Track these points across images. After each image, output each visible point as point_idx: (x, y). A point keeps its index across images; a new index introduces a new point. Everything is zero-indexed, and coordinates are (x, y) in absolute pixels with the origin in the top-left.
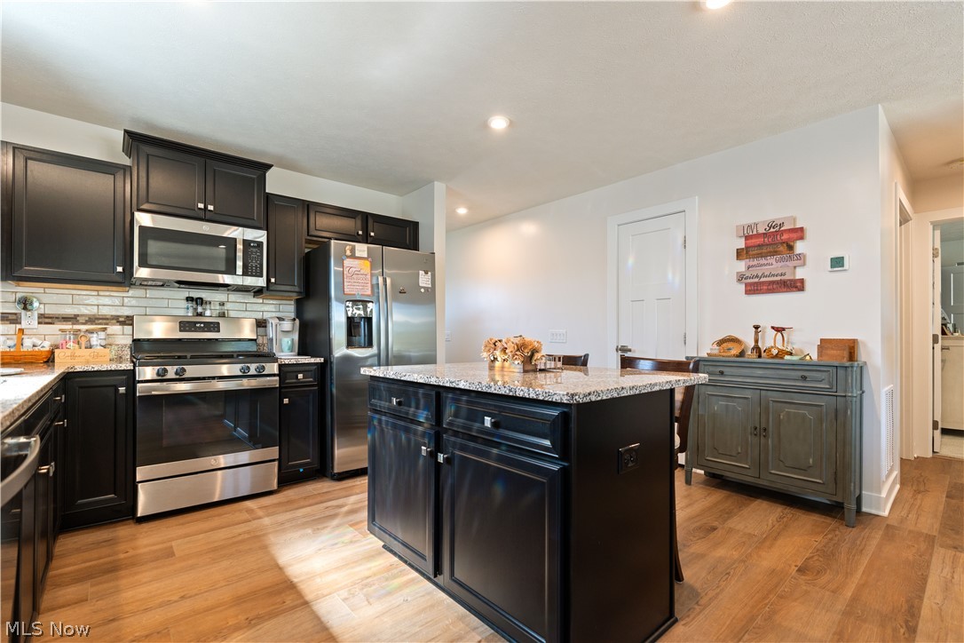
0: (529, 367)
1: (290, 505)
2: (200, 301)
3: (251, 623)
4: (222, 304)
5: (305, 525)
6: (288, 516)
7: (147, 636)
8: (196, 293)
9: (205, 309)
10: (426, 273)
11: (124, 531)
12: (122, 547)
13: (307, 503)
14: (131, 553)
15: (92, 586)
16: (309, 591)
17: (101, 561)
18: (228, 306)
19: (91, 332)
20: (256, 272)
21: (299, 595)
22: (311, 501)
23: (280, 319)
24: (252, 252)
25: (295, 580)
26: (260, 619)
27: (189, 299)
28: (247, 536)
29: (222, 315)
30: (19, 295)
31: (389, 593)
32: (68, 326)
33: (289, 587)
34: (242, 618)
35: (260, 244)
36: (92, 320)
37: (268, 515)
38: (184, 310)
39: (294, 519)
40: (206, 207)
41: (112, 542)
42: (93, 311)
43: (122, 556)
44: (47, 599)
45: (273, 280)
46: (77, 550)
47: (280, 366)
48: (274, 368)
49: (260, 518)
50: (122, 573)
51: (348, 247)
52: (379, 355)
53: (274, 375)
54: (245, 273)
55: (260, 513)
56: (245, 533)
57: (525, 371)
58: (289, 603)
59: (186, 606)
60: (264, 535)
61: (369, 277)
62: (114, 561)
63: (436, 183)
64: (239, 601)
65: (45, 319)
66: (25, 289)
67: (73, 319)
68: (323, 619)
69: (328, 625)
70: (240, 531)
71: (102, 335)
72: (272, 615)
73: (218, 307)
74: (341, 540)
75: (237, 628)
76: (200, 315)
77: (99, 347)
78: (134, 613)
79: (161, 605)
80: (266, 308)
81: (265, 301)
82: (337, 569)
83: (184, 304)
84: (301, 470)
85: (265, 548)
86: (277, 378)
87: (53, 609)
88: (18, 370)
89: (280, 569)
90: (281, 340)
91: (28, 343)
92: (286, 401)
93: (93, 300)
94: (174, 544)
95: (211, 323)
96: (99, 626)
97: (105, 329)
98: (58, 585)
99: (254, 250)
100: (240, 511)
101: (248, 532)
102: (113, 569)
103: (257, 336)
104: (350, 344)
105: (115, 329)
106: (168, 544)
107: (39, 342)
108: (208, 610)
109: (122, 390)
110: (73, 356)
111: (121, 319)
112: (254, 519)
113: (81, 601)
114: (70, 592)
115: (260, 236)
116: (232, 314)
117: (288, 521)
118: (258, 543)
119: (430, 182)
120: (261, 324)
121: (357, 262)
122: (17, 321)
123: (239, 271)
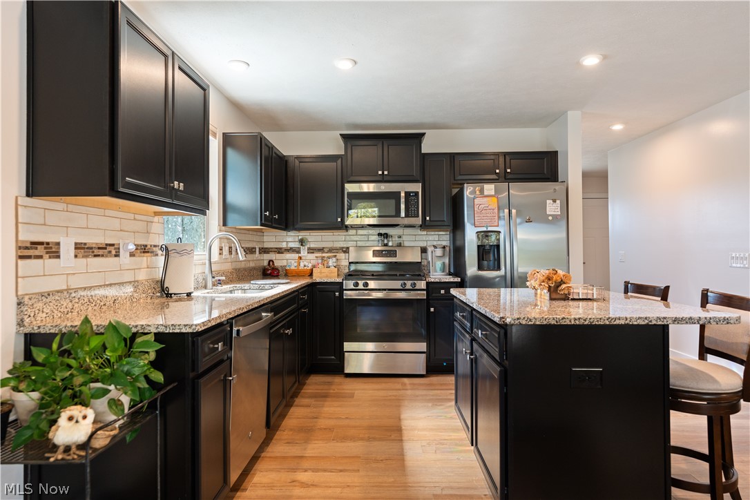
0: (554, 296)
1: (431, 387)
2: (386, 236)
3: (369, 439)
4: (400, 237)
5: (430, 400)
6: (424, 392)
7: (325, 429)
8: (383, 231)
9: (388, 241)
10: (554, 201)
11: (338, 379)
12: (333, 387)
13: (440, 388)
14: (336, 391)
15: (315, 401)
16: (406, 435)
17: (323, 391)
18: (404, 238)
19: (329, 258)
20: (414, 214)
21: (401, 435)
22: (445, 387)
23: (435, 247)
24: (411, 200)
25: (403, 428)
26: (374, 439)
27: (380, 235)
28: (393, 398)
29: (400, 245)
30: (300, 237)
31: (452, 452)
32: (319, 255)
33: (399, 430)
34: (366, 436)
35: (417, 193)
36: (331, 250)
37: (411, 389)
38: (376, 243)
39: (426, 395)
40: (383, 173)
41: (330, 383)
42: (331, 245)
43: (332, 391)
44: (298, 401)
45: (428, 218)
46: (315, 383)
47: (428, 284)
48: (422, 285)
49: (407, 390)
50: (328, 399)
51: (477, 188)
52: (505, 276)
53: (423, 290)
54: (407, 216)
55: (409, 387)
56: (393, 396)
57: (551, 299)
58: (393, 437)
59: (346, 422)
60: (403, 400)
61: (496, 211)
62: (327, 393)
63: (569, 113)
64: (370, 428)
65: (311, 251)
66: (302, 234)
67: (321, 250)
68: (405, 451)
69: (405, 454)
70: (390, 394)
71: (334, 259)
72: (380, 440)
73: (397, 239)
74: (446, 415)
75: (362, 439)
76: (386, 245)
77: (333, 267)
78: (324, 418)
79: (336, 418)
80: (431, 238)
81: (428, 233)
82: (431, 430)
83: (376, 238)
84: (445, 364)
85: (399, 406)
86: (425, 292)
87: (297, 406)
88: (287, 281)
89: (400, 419)
90: (435, 264)
91: (302, 264)
92: (432, 310)
93: (331, 238)
94: (356, 392)
95: (392, 251)
96: (311, 418)
97: (335, 256)
98: (303, 397)
99: (413, 198)
100: (398, 383)
101: (395, 396)
102: (325, 396)
103: (422, 259)
104: (480, 268)
105: (342, 256)
106: (353, 391)
107: (307, 264)
108: (354, 427)
109: (337, 294)
110: (321, 272)
111: (344, 249)
112: (403, 389)
113: (308, 406)
114: (306, 401)
115: (417, 187)
116: (406, 244)
117: (422, 395)
118: (397, 403)
119: (564, 113)
120: (424, 250)
121: (485, 199)
122: (299, 252)
123: (403, 214)
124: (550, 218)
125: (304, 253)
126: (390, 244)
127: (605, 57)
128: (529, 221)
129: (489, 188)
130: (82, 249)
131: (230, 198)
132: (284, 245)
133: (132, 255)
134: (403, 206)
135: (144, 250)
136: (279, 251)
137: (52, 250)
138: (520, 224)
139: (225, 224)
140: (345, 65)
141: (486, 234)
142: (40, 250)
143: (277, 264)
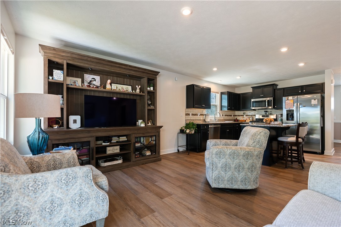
2: (267, 112)
18: (272, 112)
27: (265, 111)
32: (248, 117)
38: (263, 113)
40: (262, 96)
42: (251, 114)
51: (286, 98)
61: (292, 104)
63: (326, 70)
66: (244, 112)
67: (249, 115)
73: (270, 112)
91: (243, 119)
110: (248, 121)
116: (273, 114)
121: (289, 101)
122: (243, 116)
123: (267, 106)
124: (313, 105)
125: (245, 116)
126: (268, 114)
127: (305, 63)
128: (304, 106)
129: (290, 98)
130: (193, 115)
131: (223, 105)
132: (240, 114)
133: (200, 115)
134: (267, 104)
135: (202, 115)
136: (239, 116)
137: (189, 115)
138: (301, 107)
139: (221, 110)
140: (239, 78)
141: (290, 111)
142: (188, 115)
143: (237, 119)
